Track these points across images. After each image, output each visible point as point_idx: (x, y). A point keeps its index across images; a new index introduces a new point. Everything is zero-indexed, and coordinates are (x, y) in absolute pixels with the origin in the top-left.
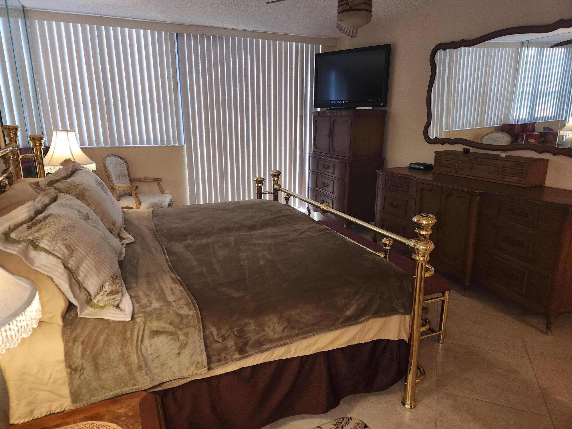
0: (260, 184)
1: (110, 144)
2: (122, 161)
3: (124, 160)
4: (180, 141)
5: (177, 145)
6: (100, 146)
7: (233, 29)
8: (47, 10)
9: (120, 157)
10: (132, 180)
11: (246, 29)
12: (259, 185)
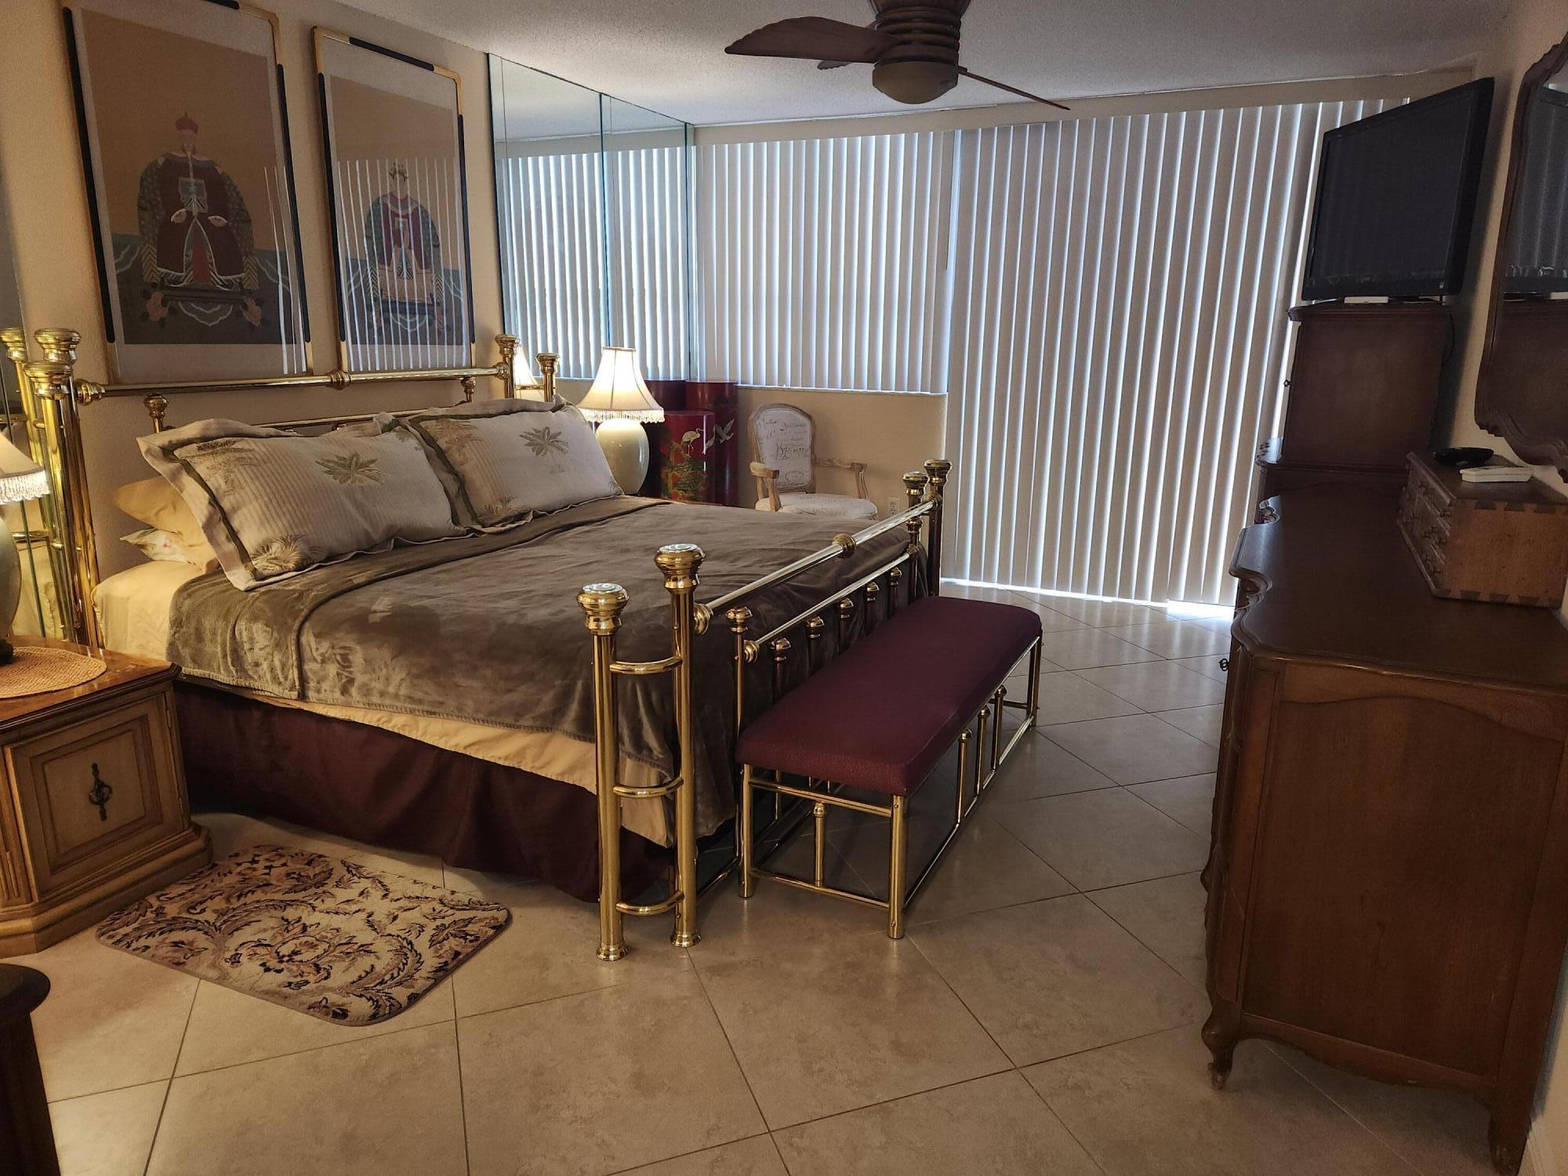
0: (914, 489)
1: (814, 385)
2: (806, 421)
3: (809, 417)
4: (935, 384)
5: (929, 393)
6: (784, 387)
7: (1097, 98)
8: (721, 125)
9: (801, 410)
10: (815, 462)
11: (1133, 91)
12: (912, 491)
